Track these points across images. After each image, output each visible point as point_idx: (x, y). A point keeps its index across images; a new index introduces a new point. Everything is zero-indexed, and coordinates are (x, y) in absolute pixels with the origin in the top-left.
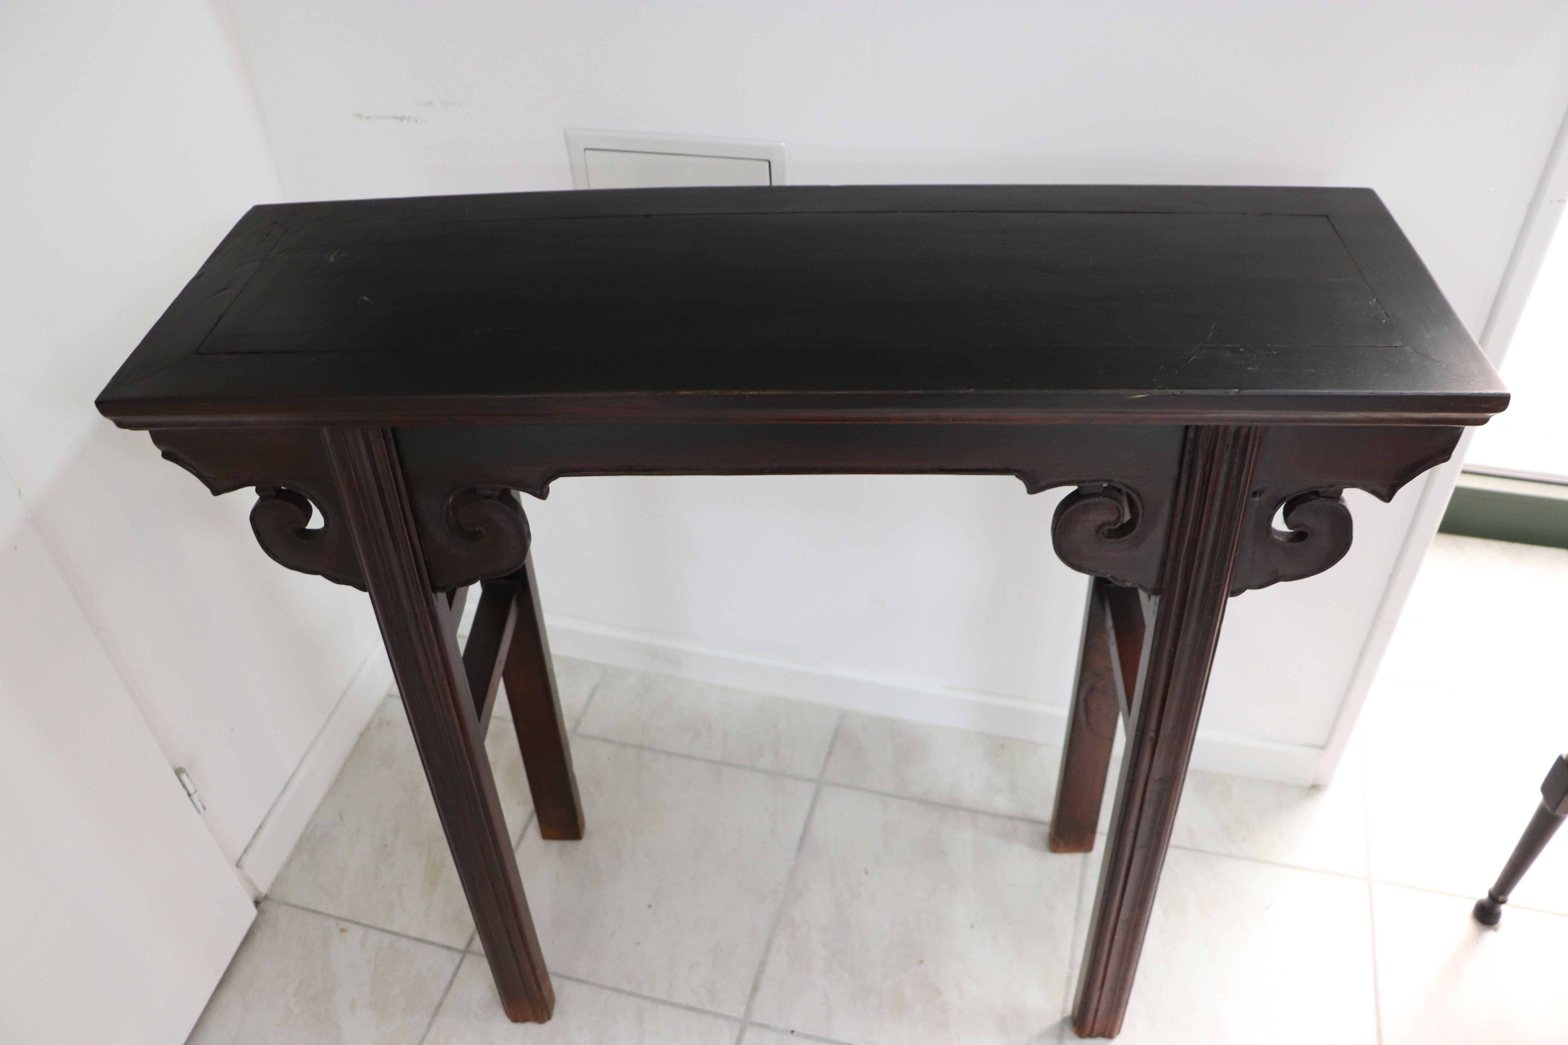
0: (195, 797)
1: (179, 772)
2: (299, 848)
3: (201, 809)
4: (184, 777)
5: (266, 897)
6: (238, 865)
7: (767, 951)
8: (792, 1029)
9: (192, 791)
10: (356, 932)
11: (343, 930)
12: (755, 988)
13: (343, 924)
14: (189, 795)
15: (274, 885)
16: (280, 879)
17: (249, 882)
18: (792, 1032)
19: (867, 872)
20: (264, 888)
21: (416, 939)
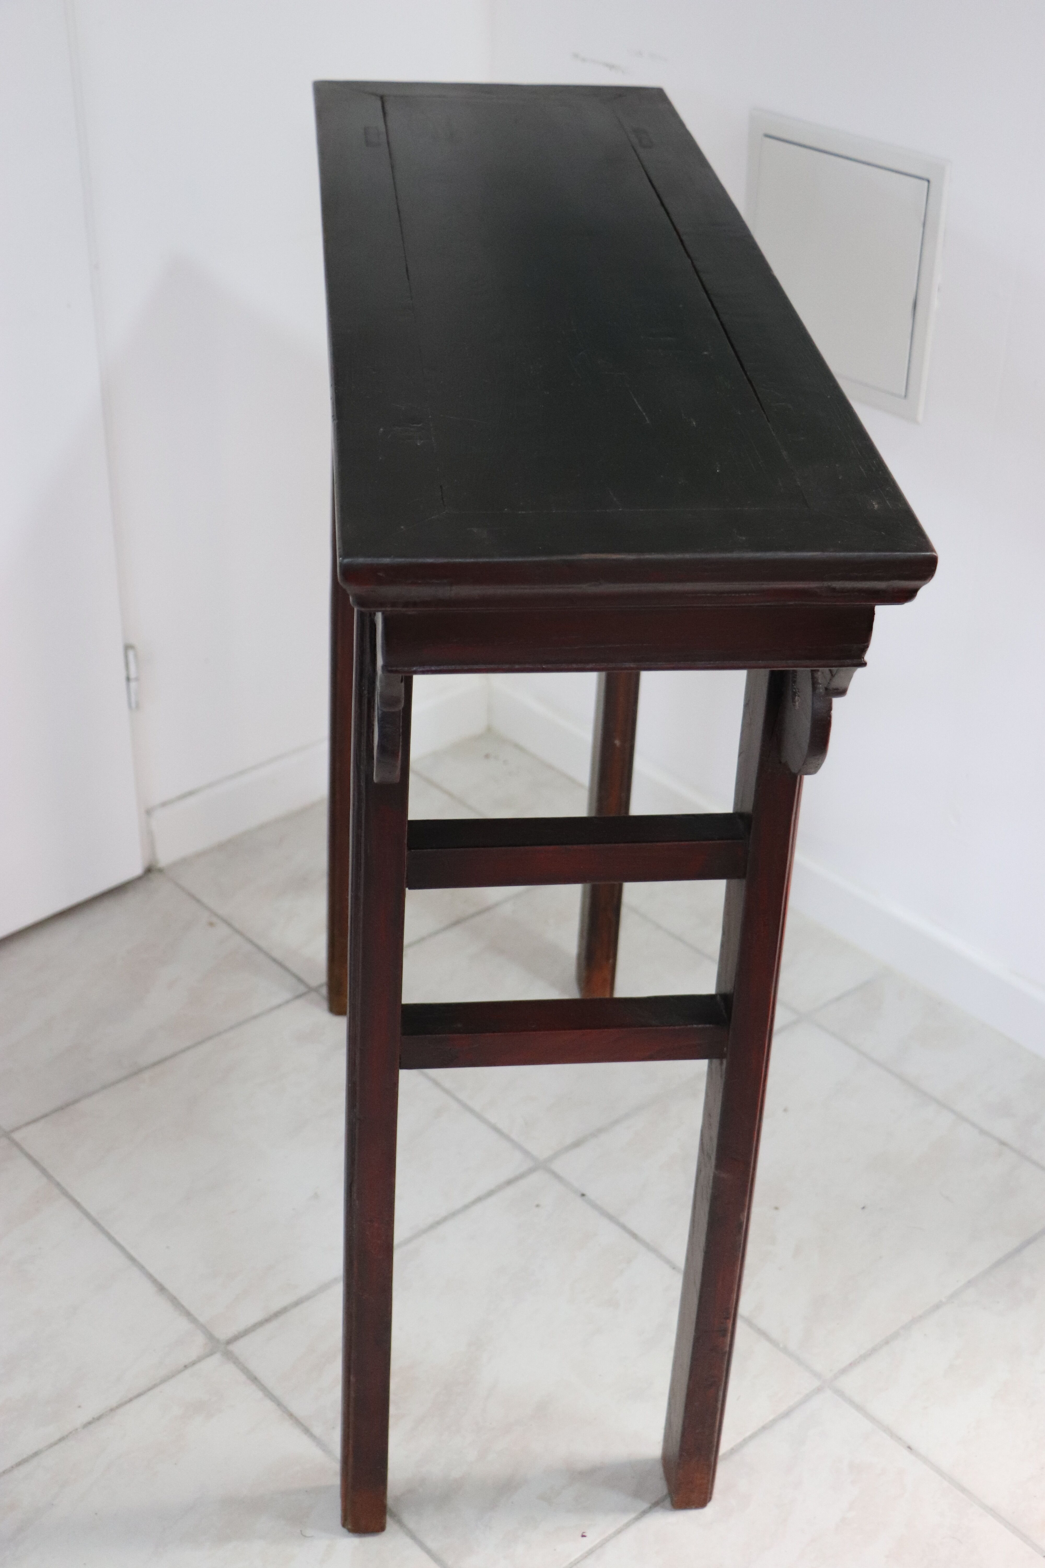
0: (133, 684)
1: (128, 647)
2: (221, 847)
3: (134, 705)
4: (131, 654)
5: (160, 871)
6: (149, 812)
7: (616, 1122)
8: (584, 1192)
9: (133, 675)
10: (222, 930)
11: (211, 924)
12: (577, 1144)
13: (214, 919)
14: (128, 679)
15: (175, 865)
16: (184, 862)
17: (149, 840)
18: (583, 1195)
19: (785, 1110)
20: (164, 859)
21: (275, 960)
